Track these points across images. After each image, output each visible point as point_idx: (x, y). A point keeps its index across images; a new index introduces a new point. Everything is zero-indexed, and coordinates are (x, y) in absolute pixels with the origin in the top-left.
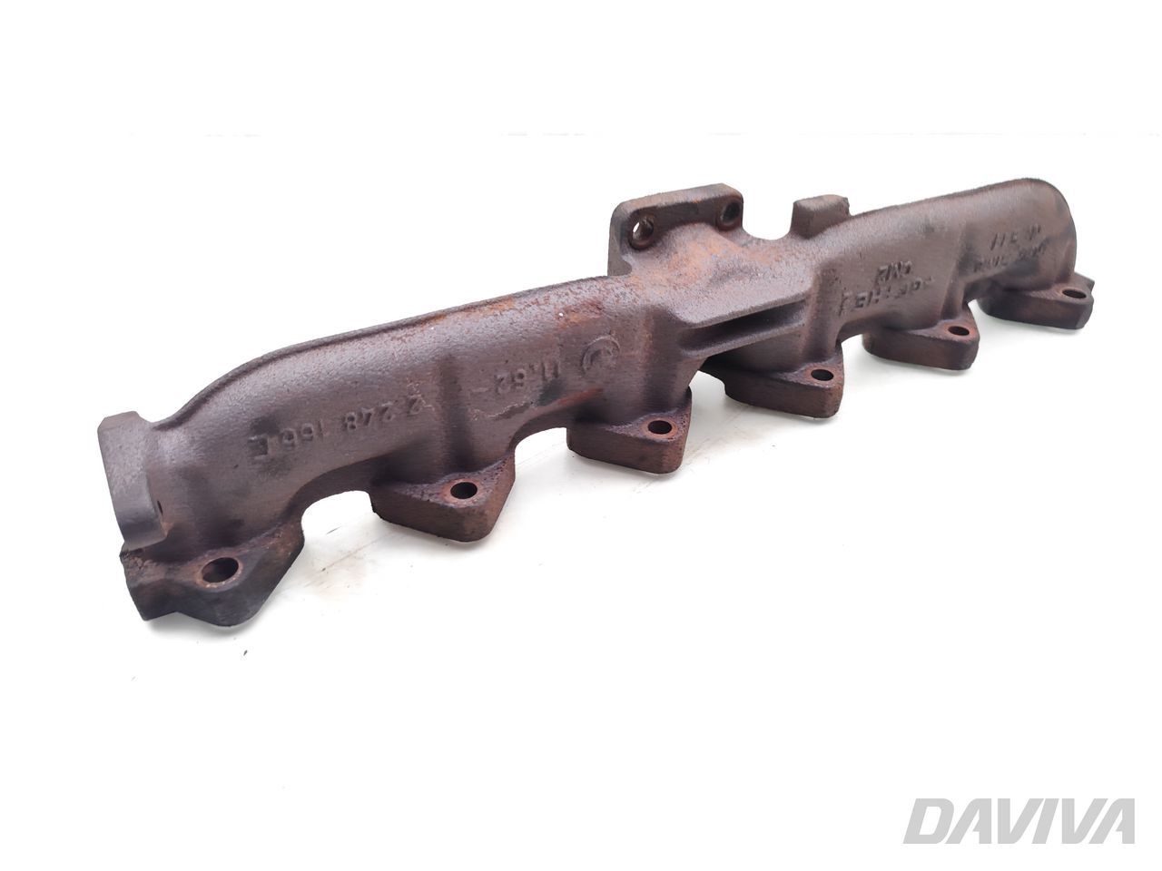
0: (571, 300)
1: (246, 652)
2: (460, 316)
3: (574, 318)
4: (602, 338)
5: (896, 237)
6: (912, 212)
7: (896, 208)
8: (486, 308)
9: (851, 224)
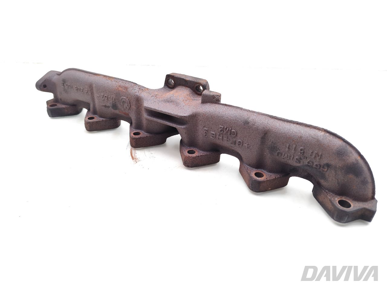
0: (123, 84)
2: (102, 77)
3: (120, 89)
4: (124, 97)
5: (229, 117)
6: (245, 113)
7: (241, 109)
8: (108, 78)
9: (217, 106)
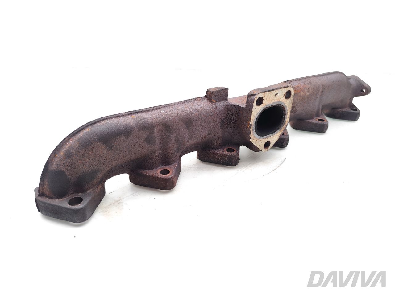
1: (75, 237)
